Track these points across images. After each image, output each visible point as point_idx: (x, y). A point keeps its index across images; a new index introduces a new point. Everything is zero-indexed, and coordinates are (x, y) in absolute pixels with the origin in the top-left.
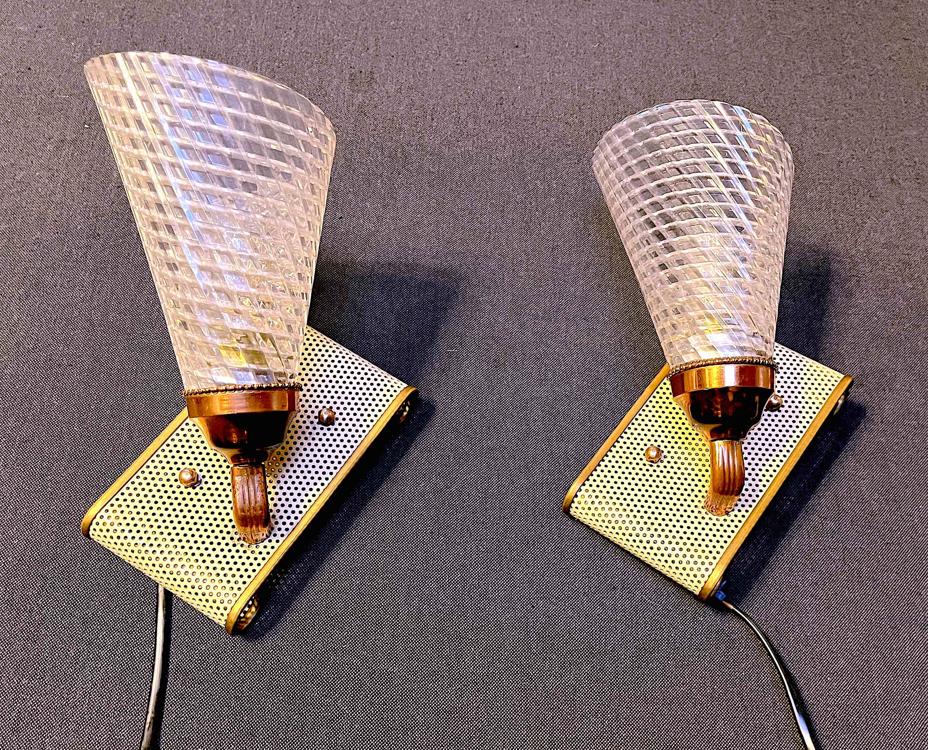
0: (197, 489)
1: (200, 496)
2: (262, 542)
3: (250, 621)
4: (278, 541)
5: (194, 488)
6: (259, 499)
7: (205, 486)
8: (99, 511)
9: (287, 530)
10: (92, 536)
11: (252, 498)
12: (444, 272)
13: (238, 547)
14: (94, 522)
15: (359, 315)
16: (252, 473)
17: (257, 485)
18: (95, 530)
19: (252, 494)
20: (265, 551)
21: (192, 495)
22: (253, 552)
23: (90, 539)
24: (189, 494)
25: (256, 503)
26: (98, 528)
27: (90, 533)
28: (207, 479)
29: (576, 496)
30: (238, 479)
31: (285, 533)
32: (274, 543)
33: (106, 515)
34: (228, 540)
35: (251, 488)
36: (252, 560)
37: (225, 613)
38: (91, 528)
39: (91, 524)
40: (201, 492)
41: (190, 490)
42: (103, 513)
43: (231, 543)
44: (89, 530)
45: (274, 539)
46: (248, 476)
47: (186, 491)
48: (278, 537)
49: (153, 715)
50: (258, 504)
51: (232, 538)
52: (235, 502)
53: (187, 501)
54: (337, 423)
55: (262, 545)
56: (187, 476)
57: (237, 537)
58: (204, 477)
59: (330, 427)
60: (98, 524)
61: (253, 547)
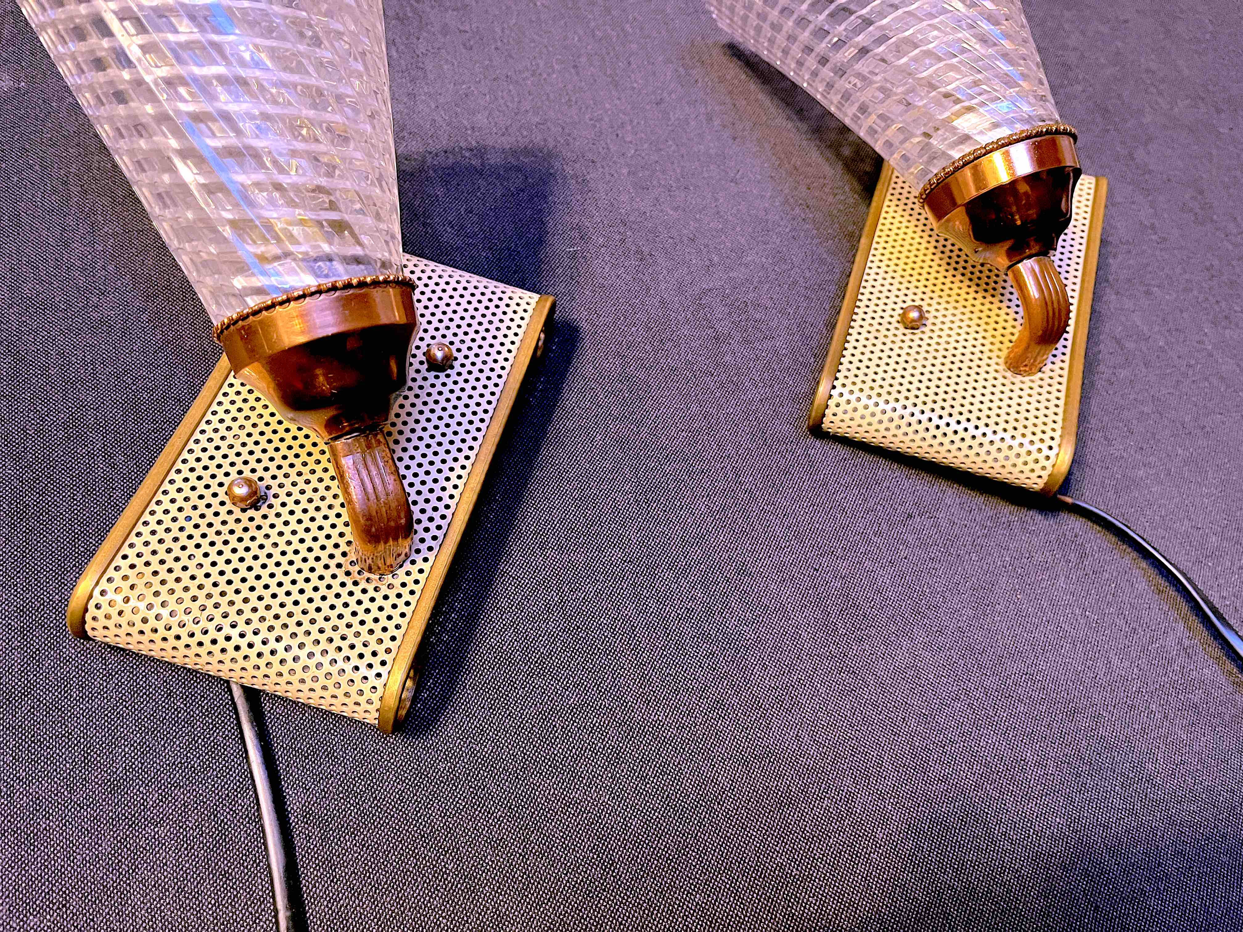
0: (264, 510)
1: (272, 519)
2: (401, 566)
3: (408, 704)
4: (426, 560)
5: (257, 509)
6: (391, 487)
7: (276, 502)
8: (97, 583)
9: (435, 538)
10: (90, 633)
11: (380, 488)
12: (526, 151)
13: (363, 585)
14: (91, 606)
15: (424, 225)
16: (369, 447)
17: (381, 464)
18: (94, 619)
19: (377, 481)
20: (409, 580)
21: (258, 521)
22: (390, 587)
23: (88, 638)
24: (251, 519)
25: (387, 495)
26: (100, 614)
27: (87, 627)
28: (275, 490)
29: (831, 396)
30: (347, 462)
31: (433, 543)
32: (420, 564)
33: (110, 588)
34: (342, 578)
35: (374, 472)
36: (393, 600)
37: (375, 697)
38: (88, 617)
39: (86, 610)
40: (272, 513)
41: (251, 513)
42: (104, 585)
43: (349, 581)
44: (84, 622)
45: (419, 558)
46: (363, 452)
47: (245, 517)
48: (425, 553)
49: (289, 914)
50: (391, 497)
51: (348, 573)
52: (350, 502)
53: (253, 532)
54: (457, 364)
55: (401, 572)
56: (241, 491)
57: (357, 568)
58: (268, 488)
59: (449, 371)
60: (98, 607)
61: (389, 579)
